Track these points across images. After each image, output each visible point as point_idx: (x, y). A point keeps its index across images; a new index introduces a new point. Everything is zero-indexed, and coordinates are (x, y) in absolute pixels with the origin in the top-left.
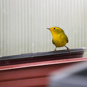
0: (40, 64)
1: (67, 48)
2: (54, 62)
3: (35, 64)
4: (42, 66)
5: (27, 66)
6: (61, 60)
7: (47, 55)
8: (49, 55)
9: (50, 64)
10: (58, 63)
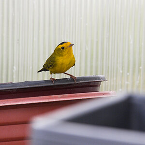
0: (25, 100)
1: (71, 76)
2: (48, 98)
3: (17, 102)
4: (27, 104)
5: (3, 105)
6: (59, 96)
7: (41, 85)
8: (45, 87)
9: (41, 101)
10: (54, 100)
